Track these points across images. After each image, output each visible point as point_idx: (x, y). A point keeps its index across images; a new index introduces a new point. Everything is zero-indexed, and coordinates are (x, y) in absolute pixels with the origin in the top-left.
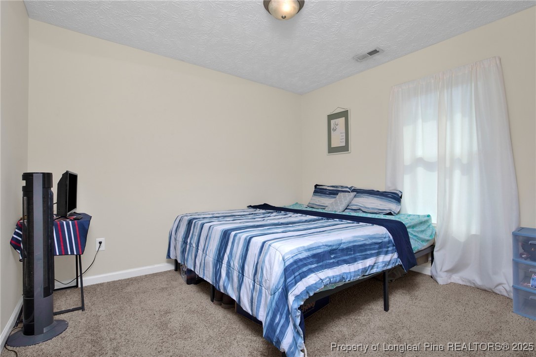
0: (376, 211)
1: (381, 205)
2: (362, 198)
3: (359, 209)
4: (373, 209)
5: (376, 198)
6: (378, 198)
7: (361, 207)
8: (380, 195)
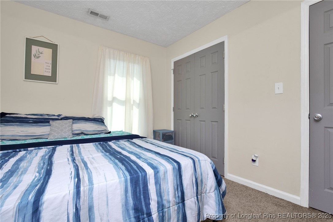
0: (97, 132)
1: (98, 127)
2: (80, 124)
3: (82, 133)
4: (94, 131)
5: (92, 123)
6: (94, 123)
7: (83, 131)
8: (93, 121)
